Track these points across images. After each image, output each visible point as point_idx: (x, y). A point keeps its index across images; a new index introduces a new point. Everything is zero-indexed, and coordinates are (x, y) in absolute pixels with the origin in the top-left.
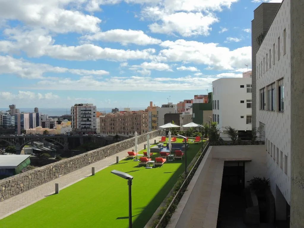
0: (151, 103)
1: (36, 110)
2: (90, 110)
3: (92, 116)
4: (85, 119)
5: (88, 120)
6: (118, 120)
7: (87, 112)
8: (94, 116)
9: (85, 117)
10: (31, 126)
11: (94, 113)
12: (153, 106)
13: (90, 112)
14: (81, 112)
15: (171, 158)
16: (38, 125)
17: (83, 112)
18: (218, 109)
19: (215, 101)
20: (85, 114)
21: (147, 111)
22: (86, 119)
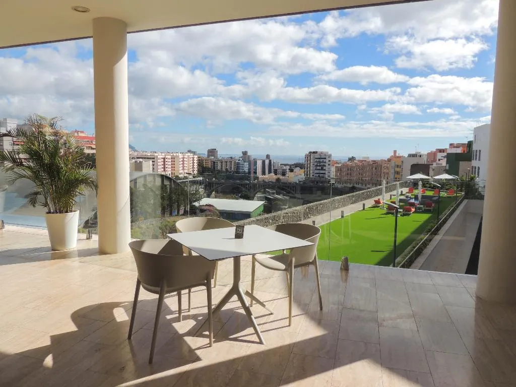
0: (395, 152)
1: (268, 156)
2: (325, 158)
3: (327, 165)
4: (318, 168)
5: (322, 169)
6: (355, 169)
7: (321, 160)
8: (329, 165)
9: (320, 166)
10: (264, 173)
11: (330, 161)
12: (397, 155)
13: (324, 160)
14: (316, 160)
15: (420, 208)
16: (270, 172)
17: (318, 160)
18: (479, 160)
19: (477, 151)
20: (320, 162)
21: (389, 160)
22: (320, 168)
